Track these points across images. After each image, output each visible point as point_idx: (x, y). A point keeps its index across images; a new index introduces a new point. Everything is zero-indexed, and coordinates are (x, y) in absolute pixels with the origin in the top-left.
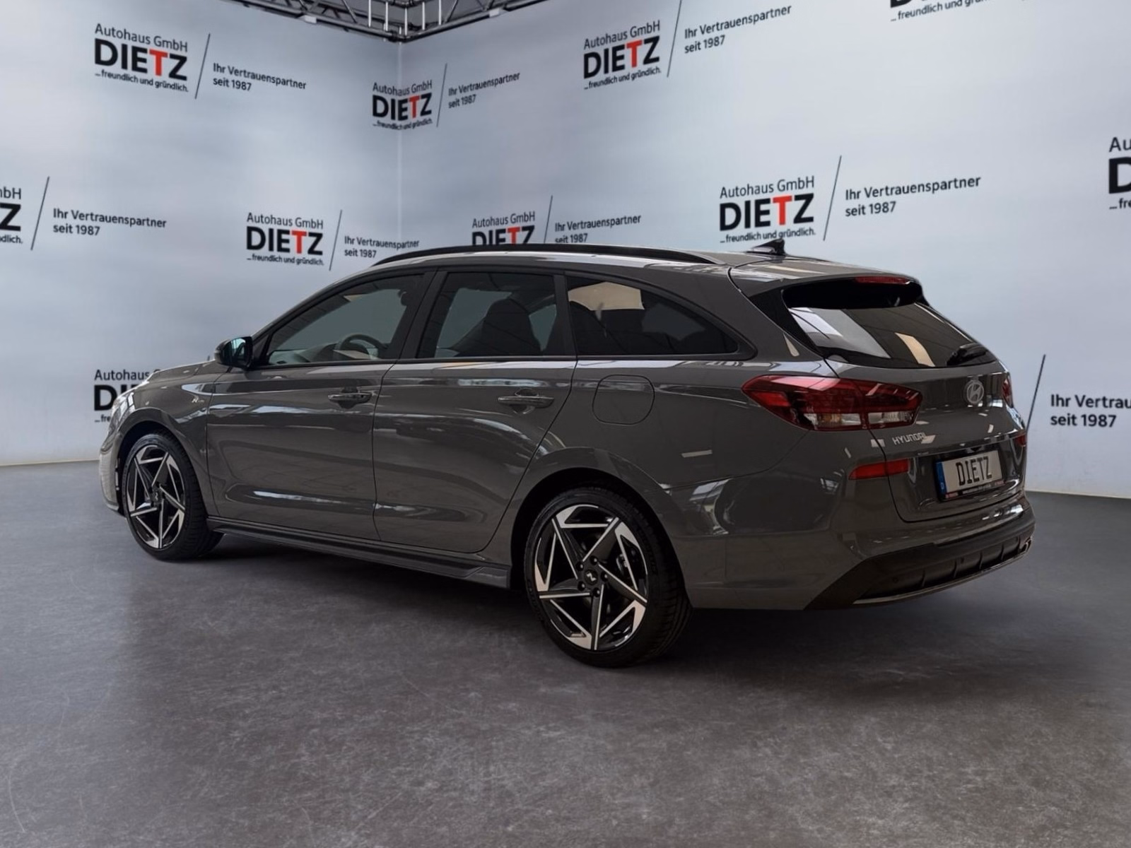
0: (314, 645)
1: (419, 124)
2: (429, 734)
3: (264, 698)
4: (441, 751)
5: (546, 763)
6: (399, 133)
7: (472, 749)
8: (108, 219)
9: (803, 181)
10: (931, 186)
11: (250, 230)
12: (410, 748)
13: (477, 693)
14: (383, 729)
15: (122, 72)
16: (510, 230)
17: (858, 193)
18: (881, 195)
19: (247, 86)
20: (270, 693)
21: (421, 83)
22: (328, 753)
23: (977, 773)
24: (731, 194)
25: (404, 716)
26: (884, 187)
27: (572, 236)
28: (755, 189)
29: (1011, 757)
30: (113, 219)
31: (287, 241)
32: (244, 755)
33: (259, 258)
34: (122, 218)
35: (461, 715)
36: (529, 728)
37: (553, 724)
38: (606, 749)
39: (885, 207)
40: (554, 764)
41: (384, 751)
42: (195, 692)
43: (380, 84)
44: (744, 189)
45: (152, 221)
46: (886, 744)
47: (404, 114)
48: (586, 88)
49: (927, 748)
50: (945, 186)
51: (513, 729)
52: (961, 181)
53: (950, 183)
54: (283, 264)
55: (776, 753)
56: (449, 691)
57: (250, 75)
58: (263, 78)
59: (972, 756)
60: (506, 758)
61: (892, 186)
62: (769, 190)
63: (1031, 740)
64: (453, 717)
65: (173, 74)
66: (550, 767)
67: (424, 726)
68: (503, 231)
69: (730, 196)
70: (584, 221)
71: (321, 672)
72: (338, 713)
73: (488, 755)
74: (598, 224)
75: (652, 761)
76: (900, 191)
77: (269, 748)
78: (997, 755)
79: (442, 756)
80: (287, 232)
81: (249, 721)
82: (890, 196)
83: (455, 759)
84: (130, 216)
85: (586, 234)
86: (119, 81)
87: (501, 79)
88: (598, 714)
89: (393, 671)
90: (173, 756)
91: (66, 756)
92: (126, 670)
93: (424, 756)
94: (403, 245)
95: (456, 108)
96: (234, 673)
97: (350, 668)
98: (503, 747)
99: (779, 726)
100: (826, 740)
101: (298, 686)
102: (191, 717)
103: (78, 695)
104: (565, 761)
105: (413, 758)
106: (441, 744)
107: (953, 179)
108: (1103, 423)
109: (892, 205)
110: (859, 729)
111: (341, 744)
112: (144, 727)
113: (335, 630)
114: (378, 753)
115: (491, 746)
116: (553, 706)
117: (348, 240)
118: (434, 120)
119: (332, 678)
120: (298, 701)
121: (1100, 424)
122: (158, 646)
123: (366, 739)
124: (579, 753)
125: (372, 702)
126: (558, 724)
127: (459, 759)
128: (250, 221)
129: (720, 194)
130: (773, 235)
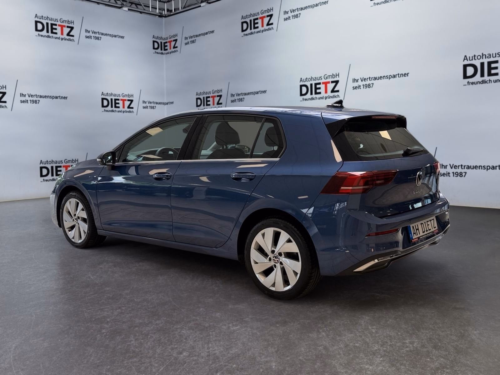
0: (135, 286)
1: (172, 52)
2: (184, 329)
3: (116, 313)
4: (189, 337)
5: (233, 342)
6: (164, 56)
7: (202, 336)
8: (43, 97)
9: (335, 75)
10: (388, 77)
11: (103, 99)
12: (176, 336)
13: (203, 309)
14: (165, 327)
15: (47, 34)
16: (212, 97)
17: (358, 80)
18: (367, 81)
19: (100, 38)
20: (117, 311)
21: (173, 35)
22: (142, 339)
23: (410, 343)
24: (304, 81)
25: (174, 320)
26: (369, 77)
27: (238, 99)
28: (314, 79)
29: (424, 334)
30: (45, 97)
31: (118, 103)
32: (108, 341)
33: (107, 111)
34: (49, 96)
35: (197, 320)
36: (225, 325)
37: (235, 323)
38: (257, 335)
39: (369, 86)
40: (236, 342)
41: (166, 338)
42: (87, 311)
43: (156, 36)
44: (310, 78)
45: (61, 97)
46: (373, 330)
47: (166, 48)
48: (242, 36)
49: (390, 331)
50: (394, 76)
51: (218, 326)
52: (401, 75)
53: (396, 75)
54: (117, 113)
55: (327, 335)
56: (192, 308)
57: (101, 34)
58: (106, 35)
59: (408, 334)
60: (216, 340)
61: (372, 77)
62: (320, 79)
63: (432, 326)
64: (193, 321)
65: (68, 34)
66: (234, 344)
67: (182, 325)
68: (209, 97)
69: (304, 82)
70: (243, 93)
71: (139, 300)
72: (146, 320)
73: (209, 339)
74: (249, 94)
75: (276, 340)
76: (375, 79)
77: (118, 337)
78: (418, 334)
79: (189, 340)
80: (118, 100)
81: (110, 324)
82: (371, 81)
83: (195, 341)
84: (52, 95)
85: (244, 98)
86: (45, 38)
87: (206, 33)
88: (254, 318)
89: (168, 299)
90: (79, 342)
91: (35, 344)
92: (57, 301)
93: (182, 340)
94: (167, 104)
95: (188, 45)
96: (102, 301)
97: (150, 298)
98: (215, 335)
99: (328, 322)
100: (348, 328)
101: (129, 307)
102: (85, 323)
103: (38, 313)
104: (240, 341)
105: (178, 341)
106: (189, 334)
107: (397, 74)
108: (461, 176)
109: (372, 85)
110: (361, 322)
111: (147, 335)
112: (66, 329)
113: (144, 279)
114: (163, 339)
115: (210, 334)
116: (235, 314)
117: (144, 102)
118: (179, 51)
119: (143, 303)
120: (129, 314)
121: (460, 176)
122: (70, 289)
123: (158, 332)
124: (246, 337)
125: (160, 314)
126: (237, 323)
127: (197, 340)
128: (103, 95)
129: (300, 81)
130: (322, 98)
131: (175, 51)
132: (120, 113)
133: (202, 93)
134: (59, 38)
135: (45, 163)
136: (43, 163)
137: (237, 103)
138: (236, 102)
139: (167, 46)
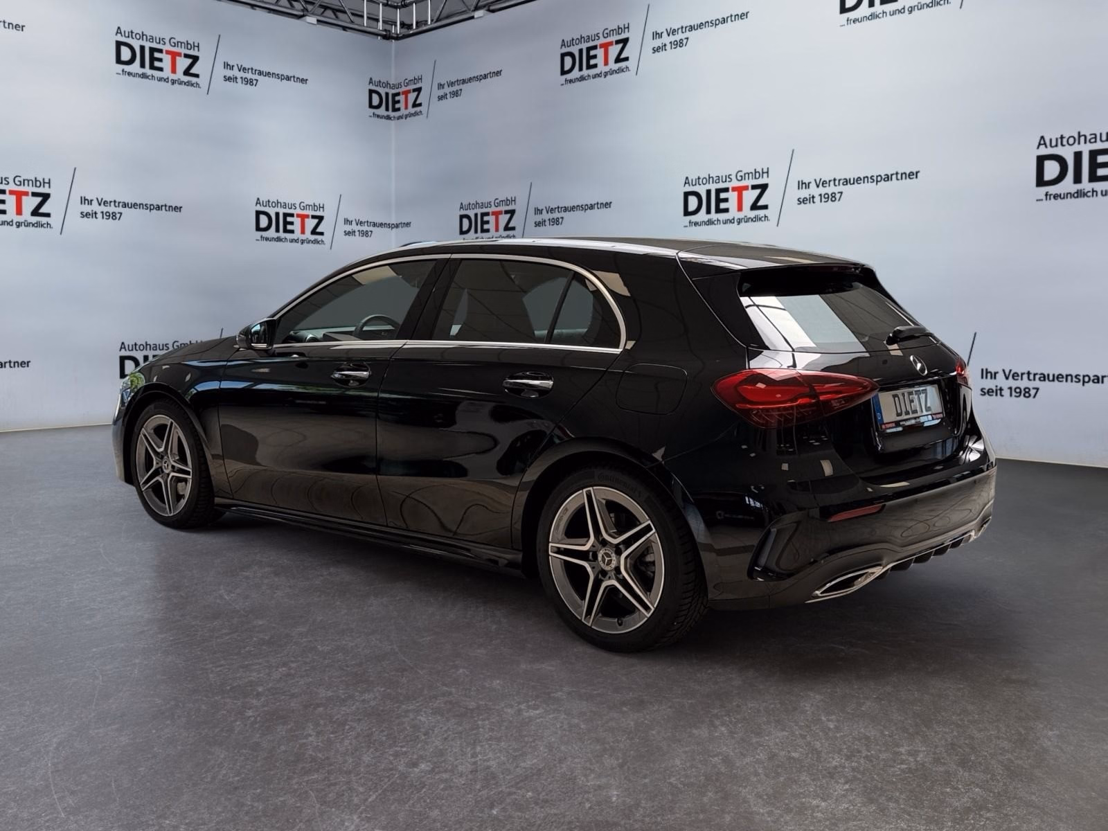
0: (319, 619)
1: (411, 115)
2: (422, 713)
3: (276, 675)
4: (433, 731)
5: (527, 743)
6: (393, 123)
7: (460, 728)
8: (130, 206)
9: (759, 172)
10: (875, 178)
11: (258, 213)
12: (405, 728)
13: (465, 670)
14: (382, 708)
15: (141, 71)
16: (494, 213)
17: (809, 183)
18: (829, 186)
19: (255, 82)
20: (280, 670)
21: (412, 78)
22: (332, 733)
23: (910, 753)
24: (694, 183)
25: (401, 694)
26: (832, 179)
27: (549, 220)
28: (715, 179)
29: (940, 736)
30: (134, 205)
31: (292, 223)
32: (258, 735)
33: (267, 239)
34: (142, 204)
35: (450, 693)
36: (512, 706)
37: (534, 702)
38: (580, 728)
39: (833, 197)
40: (533, 744)
41: (383, 731)
42: (214, 669)
43: (376, 79)
44: (705, 178)
45: (169, 207)
46: (830, 723)
47: (397, 106)
48: (562, 85)
49: (865, 727)
50: (888, 178)
51: (497, 707)
53: (892, 175)
54: (288, 244)
55: (732, 733)
56: (440, 668)
58: (268, 74)
59: (906, 735)
60: (491, 739)
61: (840, 178)
62: (728, 179)
63: (958, 718)
64: (444, 695)
65: (187, 72)
66: (530, 747)
67: (418, 704)
68: (487, 214)
69: (693, 185)
70: (560, 206)
71: (326, 649)
72: (341, 691)
73: (475, 734)
74: (573, 208)
75: (621, 740)
76: (847, 182)
77: (279, 728)
78: (928, 734)
79: (433, 736)
80: (292, 215)
81: (262, 700)
82: (838, 187)
83: (446, 739)
84: (149, 203)
85: (562, 218)
86: (138, 80)
87: (485, 75)
88: (573, 691)
89: (390, 647)
90: (195, 736)
91: (100, 737)
92: (151, 646)
93: (418, 736)
94: (397, 226)
95: (444, 101)
96: (247, 649)
97: (351, 644)
98: (488, 726)
99: (734, 704)
100: (776, 718)
101: (306, 663)
102: (210, 695)
103: (110, 672)
104: (543, 741)
105: (408, 738)
106: (433, 724)
107: (895, 172)
108: (1027, 395)
109: (839, 194)
110: (805, 706)
111: (344, 724)
112: (168, 706)
113: (338, 603)
114: (377, 733)
115: (478, 725)
116: (533, 684)
117: (347, 221)
118: (424, 112)
119: (336, 654)
120: (305, 678)
121: (1024, 395)
122: (180, 620)
123: (366, 718)
124: (556, 733)
125: (371, 679)
126: (537, 703)
127: (449, 739)
128: (258, 205)
129: (684, 183)
130: (731, 221)
131: (416, 114)
132: (294, 244)
133: (473, 204)
134: (166, 80)
135: (130, 349)
136: (127, 348)
137: (548, 228)
138: (545, 225)
139: (399, 102)
